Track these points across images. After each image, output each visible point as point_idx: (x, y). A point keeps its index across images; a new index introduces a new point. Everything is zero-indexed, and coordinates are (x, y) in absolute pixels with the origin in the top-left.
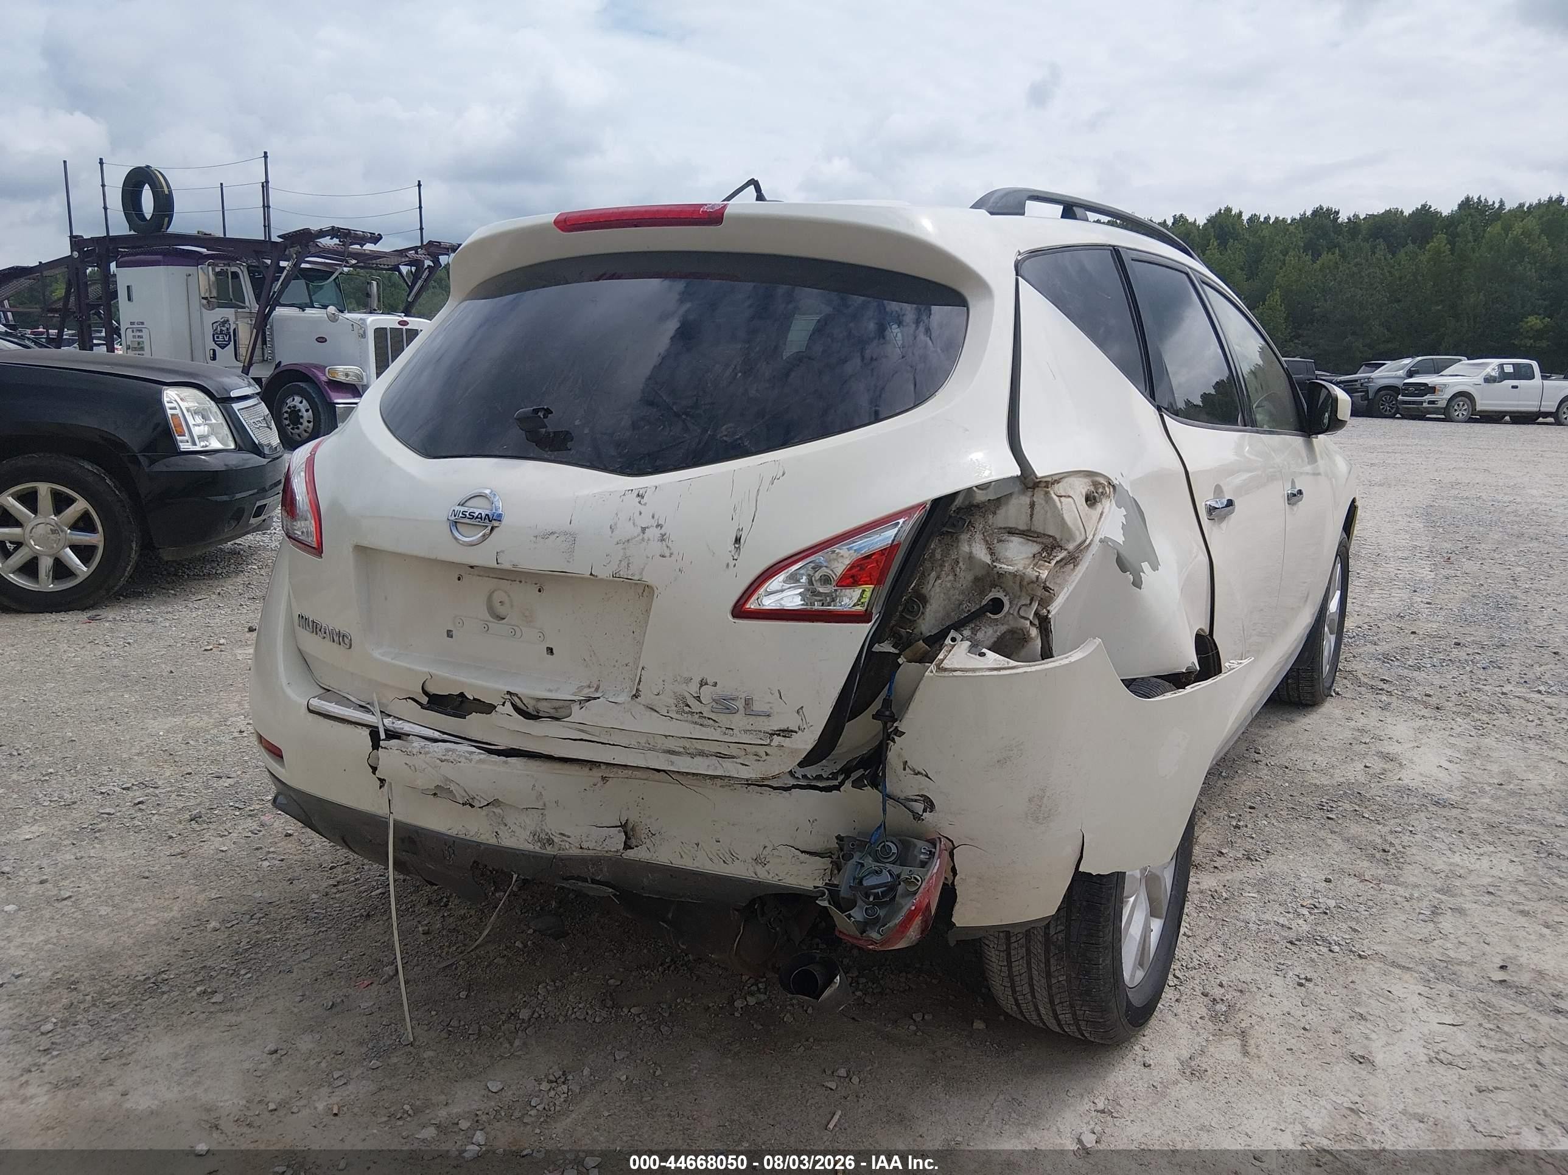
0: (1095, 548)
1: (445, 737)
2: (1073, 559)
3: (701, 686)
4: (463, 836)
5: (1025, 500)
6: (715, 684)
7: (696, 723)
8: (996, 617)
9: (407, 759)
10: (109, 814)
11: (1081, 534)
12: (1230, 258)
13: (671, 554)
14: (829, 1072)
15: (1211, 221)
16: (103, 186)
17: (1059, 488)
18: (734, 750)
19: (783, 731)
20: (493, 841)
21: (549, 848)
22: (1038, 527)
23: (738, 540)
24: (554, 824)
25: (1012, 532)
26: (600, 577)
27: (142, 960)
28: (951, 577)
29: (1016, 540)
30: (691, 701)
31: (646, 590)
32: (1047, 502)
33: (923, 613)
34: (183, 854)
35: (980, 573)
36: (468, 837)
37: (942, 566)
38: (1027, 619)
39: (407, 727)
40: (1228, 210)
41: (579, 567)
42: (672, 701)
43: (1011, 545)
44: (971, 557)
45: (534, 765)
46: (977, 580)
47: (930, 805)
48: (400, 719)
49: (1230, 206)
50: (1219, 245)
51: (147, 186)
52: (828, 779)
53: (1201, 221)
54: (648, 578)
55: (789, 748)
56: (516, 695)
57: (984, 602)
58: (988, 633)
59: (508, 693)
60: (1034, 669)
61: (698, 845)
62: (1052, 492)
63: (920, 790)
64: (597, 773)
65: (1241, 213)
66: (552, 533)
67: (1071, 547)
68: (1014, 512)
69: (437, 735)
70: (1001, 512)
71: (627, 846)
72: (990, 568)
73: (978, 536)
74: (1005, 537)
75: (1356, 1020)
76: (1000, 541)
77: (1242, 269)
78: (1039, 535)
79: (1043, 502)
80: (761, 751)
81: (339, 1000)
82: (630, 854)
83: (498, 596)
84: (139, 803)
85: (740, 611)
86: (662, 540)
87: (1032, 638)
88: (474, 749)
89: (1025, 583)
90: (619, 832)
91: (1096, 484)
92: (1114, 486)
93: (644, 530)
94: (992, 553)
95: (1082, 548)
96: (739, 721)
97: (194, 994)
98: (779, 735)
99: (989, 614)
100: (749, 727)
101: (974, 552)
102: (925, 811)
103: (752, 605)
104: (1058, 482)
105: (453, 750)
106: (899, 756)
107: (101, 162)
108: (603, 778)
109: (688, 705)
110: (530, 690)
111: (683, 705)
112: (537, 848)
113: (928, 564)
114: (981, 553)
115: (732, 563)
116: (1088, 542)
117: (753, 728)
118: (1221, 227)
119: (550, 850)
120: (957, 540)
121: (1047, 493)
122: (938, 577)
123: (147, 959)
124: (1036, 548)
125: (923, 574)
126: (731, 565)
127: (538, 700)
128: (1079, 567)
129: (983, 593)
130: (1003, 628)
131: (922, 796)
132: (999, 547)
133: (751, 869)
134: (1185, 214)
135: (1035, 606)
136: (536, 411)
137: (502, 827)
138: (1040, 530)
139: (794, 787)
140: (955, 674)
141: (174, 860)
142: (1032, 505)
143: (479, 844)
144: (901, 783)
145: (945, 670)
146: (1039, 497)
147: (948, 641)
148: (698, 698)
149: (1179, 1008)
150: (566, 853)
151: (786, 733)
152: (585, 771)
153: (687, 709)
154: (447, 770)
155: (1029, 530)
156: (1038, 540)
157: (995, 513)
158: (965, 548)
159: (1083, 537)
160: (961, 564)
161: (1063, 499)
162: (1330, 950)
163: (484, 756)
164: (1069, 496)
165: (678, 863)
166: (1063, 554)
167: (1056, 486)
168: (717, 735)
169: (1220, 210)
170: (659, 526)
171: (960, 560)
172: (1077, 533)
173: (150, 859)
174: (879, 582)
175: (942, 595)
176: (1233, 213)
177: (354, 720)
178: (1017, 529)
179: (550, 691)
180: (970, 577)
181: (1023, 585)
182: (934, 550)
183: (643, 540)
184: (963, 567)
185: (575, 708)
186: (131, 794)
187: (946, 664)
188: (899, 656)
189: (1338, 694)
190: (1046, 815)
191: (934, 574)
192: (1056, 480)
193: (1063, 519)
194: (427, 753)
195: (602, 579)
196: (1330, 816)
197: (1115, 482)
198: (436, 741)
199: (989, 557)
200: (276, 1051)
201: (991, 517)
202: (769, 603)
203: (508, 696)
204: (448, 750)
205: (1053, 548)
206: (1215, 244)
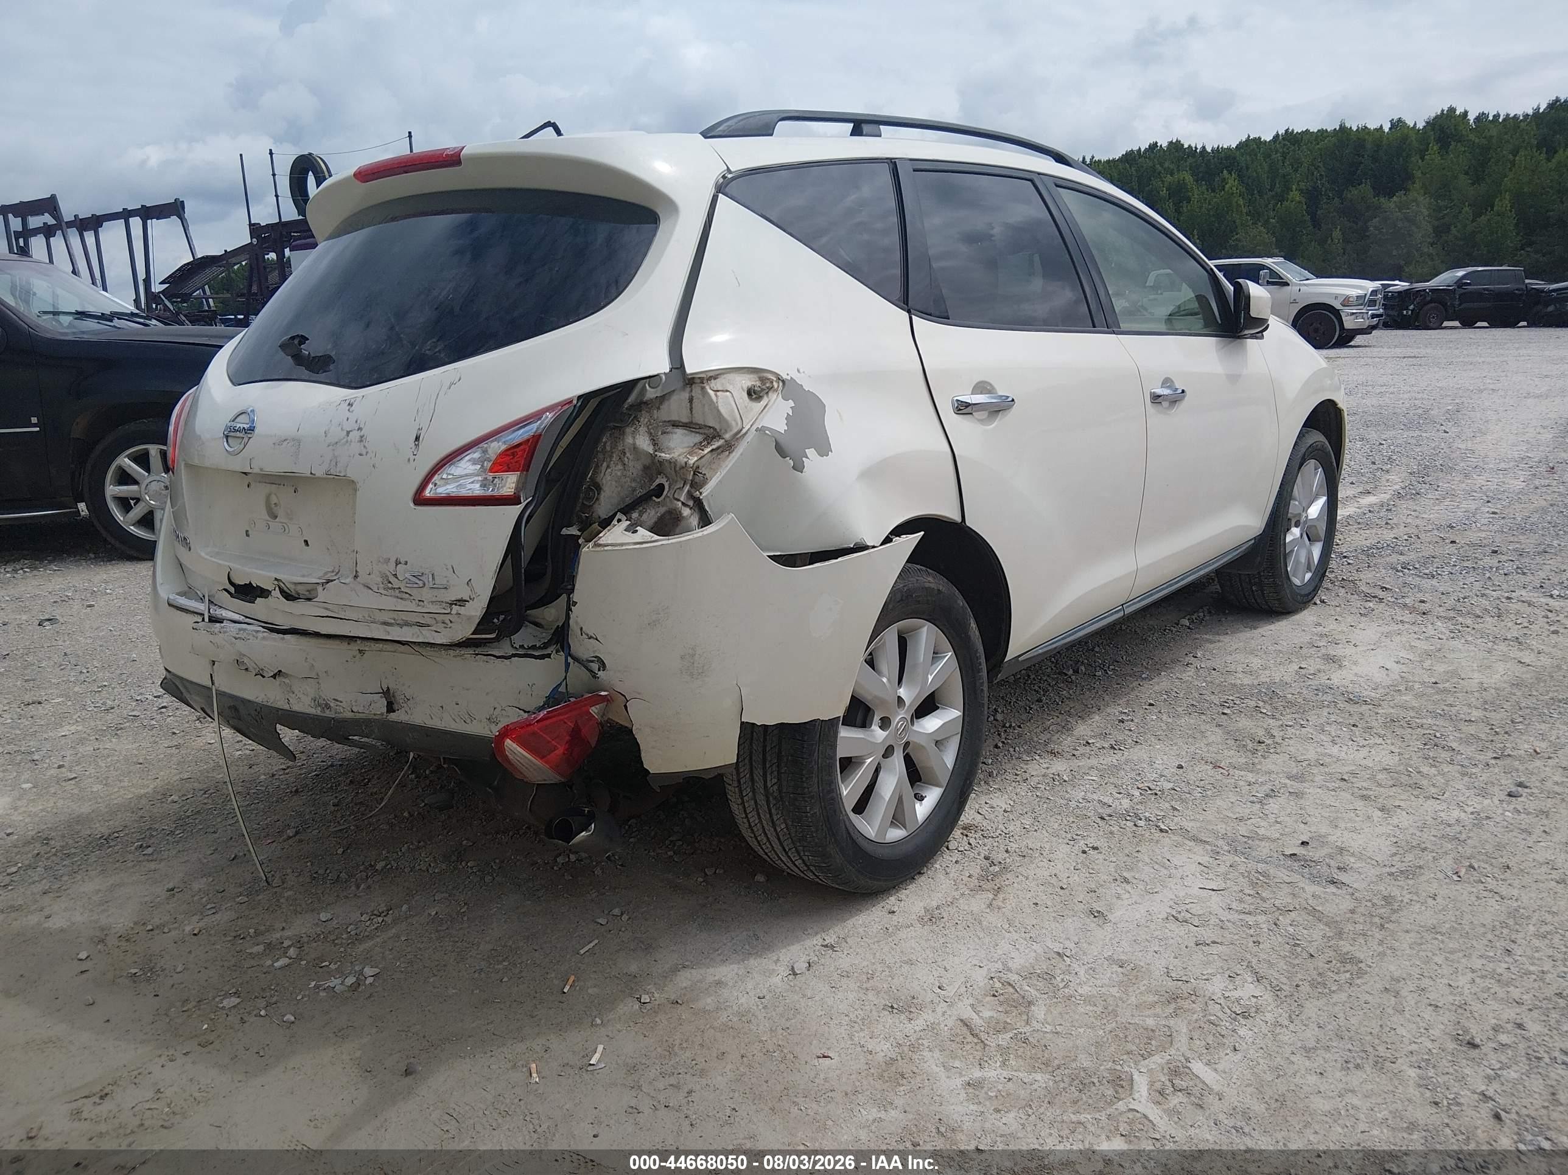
0: (749, 438)
1: (247, 620)
2: (729, 447)
3: (397, 565)
4: (265, 703)
5: (685, 395)
6: (406, 563)
7: (397, 597)
8: (659, 500)
9: (211, 638)
10: (134, 716)
11: (737, 424)
12: (1452, 162)
13: (367, 453)
14: (606, 912)
15: (1432, 124)
16: (274, 175)
17: (716, 384)
18: (427, 620)
19: (459, 601)
20: (287, 707)
21: (328, 712)
22: (698, 419)
23: (417, 438)
24: (330, 690)
25: (676, 424)
26: (317, 475)
27: (107, 824)
28: (620, 467)
29: (680, 432)
30: (392, 579)
31: (351, 485)
32: (704, 397)
33: (597, 499)
34: (177, 747)
35: (648, 462)
36: (269, 704)
37: (611, 457)
38: (679, 500)
39: (225, 614)
40: (1452, 110)
41: (303, 469)
42: (379, 580)
43: (675, 436)
44: (635, 448)
45: (304, 641)
46: (646, 468)
47: (603, 666)
48: (221, 607)
49: (1454, 106)
50: (1440, 149)
51: (310, 173)
52: (540, 648)
53: (1421, 125)
54: (351, 474)
55: (465, 615)
56: (281, 581)
57: (652, 488)
58: (651, 514)
59: (276, 579)
60: (670, 541)
61: (442, 707)
62: (707, 387)
63: (594, 652)
64: (356, 646)
65: (1466, 113)
66: (285, 440)
67: (727, 436)
68: (676, 408)
69: (242, 618)
70: (664, 407)
71: (390, 708)
72: (653, 457)
73: (643, 429)
74: (670, 429)
75: (1118, 883)
76: (663, 433)
77: (1467, 173)
78: (701, 427)
79: (701, 397)
80: (446, 618)
81: (241, 854)
82: (393, 717)
83: (274, 499)
84: (163, 707)
85: (420, 500)
86: (361, 441)
87: (683, 517)
88: (261, 629)
89: (678, 469)
90: (381, 697)
91: (763, 380)
92: (783, 381)
93: (348, 433)
94: (655, 442)
95: (738, 436)
96: (426, 594)
97: (133, 848)
98: (456, 604)
99: (654, 498)
100: (434, 599)
101: (638, 443)
102: (599, 670)
103: (428, 493)
104: (715, 378)
105: (245, 630)
106: (577, 623)
107: (271, 153)
108: (360, 651)
109: (390, 582)
110: (291, 577)
111: (388, 584)
112: (318, 711)
113: (601, 456)
114: (643, 443)
115: (412, 457)
116: (744, 431)
117: (437, 599)
118: (1442, 130)
119: (328, 714)
120: (624, 433)
121: (703, 388)
122: (608, 467)
123: (111, 823)
124: (698, 438)
125: (597, 464)
126: (412, 460)
127: (295, 584)
128: (734, 453)
129: (652, 480)
130: (662, 510)
131: (596, 657)
132: (663, 439)
133: (487, 728)
134: (1404, 118)
135: (687, 488)
136: (293, 338)
137: (291, 694)
138: (701, 422)
139: (514, 655)
140: (606, 548)
141: (169, 751)
142: (691, 400)
143: (278, 709)
144: (581, 647)
145: (600, 545)
146: (696, 391)
147: (615, 522)
148: (395, 576)
149: (954, 871)
150: (340, 716)
151: (461, 602)
152: (344, 646)
153: (390, 585)
154: (240, 645)
155: (691, 423)
156: (701, 431)
157: (659, 408)
158: (629, 440)
159: (740, 426)
160: (628, 455)
161: (718, 393)
162: (1135, 825)
163: (267, 634)
164: (727, 391)
165: (430, 723)
166: (721, 442)
167: (713, 383)
168: (412, 607)
169: (1443, 111)
170: (360, 429)
171: (627, 450)
172: (733, 423)
173: (151, 749)
174: (526, 468)
175: (614, 483)
176: (1458, 113)
177: (192, 609)
178: (680, 422)
179: (303, 576)
180: (639, 466)
181: (677, 470)
182: (605, 443)
183: (347, 442)
184: (631, 457)
185: (320, 588)
186: (160, 700)
187: (601, 542)
188: (579, 537)
189: (1323, 601)
190: (700, 671)
191: (605, 464)
192: (714, 376)
193: (718, 411)
194: (225, 632)
195: (319, 478)
196: (1225, 711)
197: (785, 377)
198: (235, 622)
199: (652, 447)
200: (172, 890)
201: (655, 411)
202: (443, 490)
203: (276, 582)
204: (240, 630)
205: (714, 437)
206: (1435, 148)
